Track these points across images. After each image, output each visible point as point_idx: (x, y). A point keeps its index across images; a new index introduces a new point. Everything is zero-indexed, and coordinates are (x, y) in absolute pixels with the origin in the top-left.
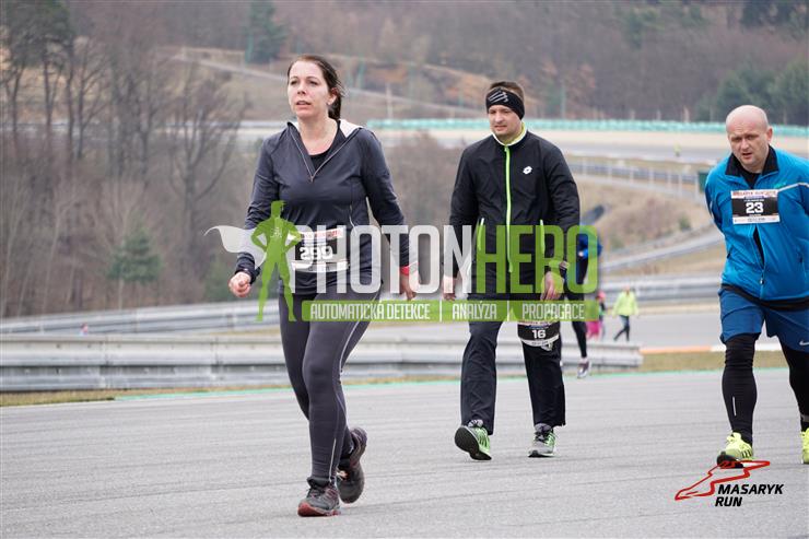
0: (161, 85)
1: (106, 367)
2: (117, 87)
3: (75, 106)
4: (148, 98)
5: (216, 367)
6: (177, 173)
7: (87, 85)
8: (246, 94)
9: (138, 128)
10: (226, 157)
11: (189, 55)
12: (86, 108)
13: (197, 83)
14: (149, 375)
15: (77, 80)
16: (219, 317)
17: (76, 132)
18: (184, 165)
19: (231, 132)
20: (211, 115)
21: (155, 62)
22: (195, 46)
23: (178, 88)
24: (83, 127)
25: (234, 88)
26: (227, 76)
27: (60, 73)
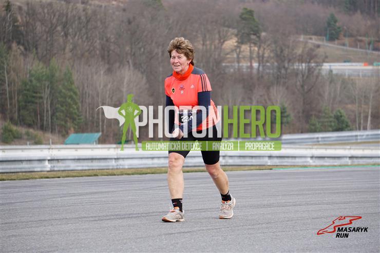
0: (293, 50)
1: (270, 157)
2: (276, 51)
3: (261, 59)
4: (288, 55)
5: (312, 157)
6: (298, 83)
7: (265, 51)
8: (325, 53)
9: (284, 67)
10: (317, 77)
11: (304, 38)
12: (265, 59)
13: (307, 49)
14: (286, 160)
15: (262, 49)
16: (313, 138)
17: (261, 68)
18: (301, 80)
19: (319, 67)
20: (312, 61)
21: (291, 41)
22: (306, 35)
23: (299, 51)
24: (263, 66)
25: (321, 51)
26: (318, 46)
27: (255, 46)
